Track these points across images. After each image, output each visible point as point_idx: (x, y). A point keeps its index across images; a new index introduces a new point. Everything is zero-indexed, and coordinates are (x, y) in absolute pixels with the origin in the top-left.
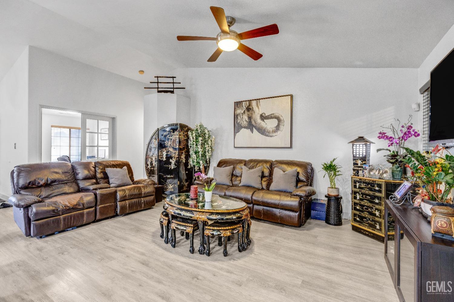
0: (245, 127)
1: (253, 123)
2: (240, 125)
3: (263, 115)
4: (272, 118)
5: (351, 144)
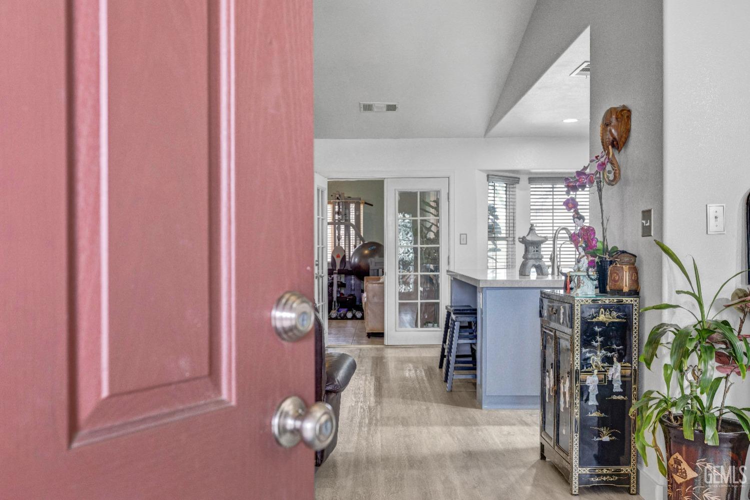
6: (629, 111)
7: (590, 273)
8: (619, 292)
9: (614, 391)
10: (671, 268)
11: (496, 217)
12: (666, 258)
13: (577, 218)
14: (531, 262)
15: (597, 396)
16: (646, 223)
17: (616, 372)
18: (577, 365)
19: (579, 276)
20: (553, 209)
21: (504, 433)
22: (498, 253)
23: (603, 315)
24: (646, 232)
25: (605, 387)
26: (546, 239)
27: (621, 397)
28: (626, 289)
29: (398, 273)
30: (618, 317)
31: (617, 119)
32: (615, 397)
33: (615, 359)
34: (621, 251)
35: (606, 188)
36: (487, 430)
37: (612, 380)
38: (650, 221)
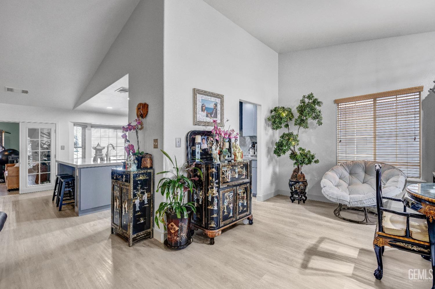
6: (148, 105)
7: (135, 162)
8: (146, 168)
9: (145, 203)
10: (166, 159)
11: (77, 140)
12: (165, 156)
13: (126, 141)
14: (98, 157)
15: (139, 207)
16: (156, 143)
17: (145, 197)
18: (132, 197)
19: (131, 163)
20: (100, 137)
21: (91, 225)
22: (78, 152)
23: (141, 177)
24: (156, 147)
25: (142, 203)
26: (104, 148)
28: (149, 167)
29: (27, 162)
30: (146, 177)
31: (143, 107)
32: (145, 206)
33: (145, 192)
34: (146, 153)
35: (139, 131)
36: (83, 226)
37: (144, 200)
38: (157, 143)
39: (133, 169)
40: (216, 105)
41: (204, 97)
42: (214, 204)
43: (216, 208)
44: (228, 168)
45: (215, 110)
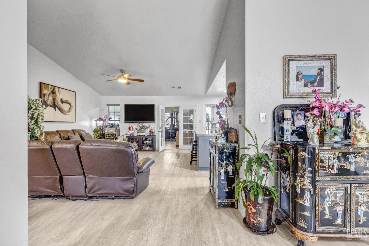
0: (50, 106)
1: (56, 104)
2: (47, 103)
3: (62, 99)
4: (66, 103)
5: (96, 121)
6: (235, 83)
7: (223, 135)
8: (231, 142)
9: (230, 174)
10: (247, 135)
11: (209, 116)
12: (246, 132)
13: (220, 117)
15: (224, 176)
17: (230, 168)
19: (219, 136)
23: (226, 150)
24: (240, 122)
27: (232, 177)
28: (233, 141)
29: (183, 130)
30: (231, 150)
31: (232, 86)
33: (230, 164)
34: (233, 128)
35: (228, 108)
37: (229, 171)
38: (241, 119)
39: (222, 141)
40: (321, 70)
41: (301, 63)
42: (305, 199)
43: (307, 204)
44: (331, 154)
45: (319, 77)
